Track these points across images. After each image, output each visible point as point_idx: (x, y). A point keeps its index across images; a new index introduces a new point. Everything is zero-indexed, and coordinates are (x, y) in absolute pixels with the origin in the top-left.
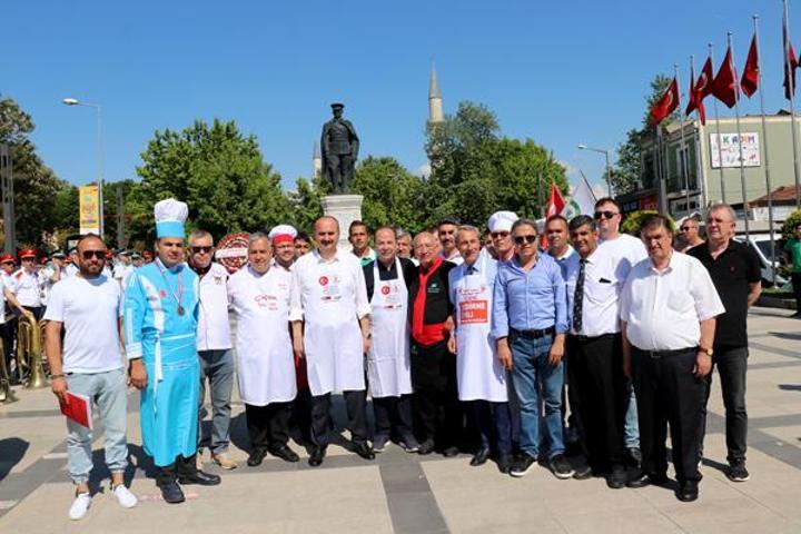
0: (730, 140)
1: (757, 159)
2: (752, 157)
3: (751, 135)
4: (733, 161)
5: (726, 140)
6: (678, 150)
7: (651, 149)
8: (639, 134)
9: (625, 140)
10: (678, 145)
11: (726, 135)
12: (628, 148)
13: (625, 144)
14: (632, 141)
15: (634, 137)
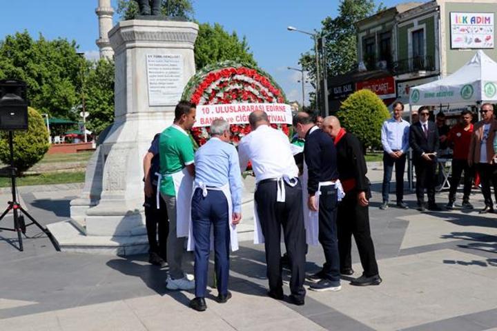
0: (469, 20)
1: (492, 41)
2: (488, 39)
3: (487, 15)
4: (470, 43)
5: (465, 19)
6: (410, 31)
7: (372, 31)
8: (333, 22)
9: (320, 28)
10: (412, 25)
11: (465, 15)
12: (322, 35)
13: (321, 31)
14: (328, 28)
15: (329, 24)
